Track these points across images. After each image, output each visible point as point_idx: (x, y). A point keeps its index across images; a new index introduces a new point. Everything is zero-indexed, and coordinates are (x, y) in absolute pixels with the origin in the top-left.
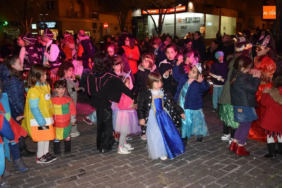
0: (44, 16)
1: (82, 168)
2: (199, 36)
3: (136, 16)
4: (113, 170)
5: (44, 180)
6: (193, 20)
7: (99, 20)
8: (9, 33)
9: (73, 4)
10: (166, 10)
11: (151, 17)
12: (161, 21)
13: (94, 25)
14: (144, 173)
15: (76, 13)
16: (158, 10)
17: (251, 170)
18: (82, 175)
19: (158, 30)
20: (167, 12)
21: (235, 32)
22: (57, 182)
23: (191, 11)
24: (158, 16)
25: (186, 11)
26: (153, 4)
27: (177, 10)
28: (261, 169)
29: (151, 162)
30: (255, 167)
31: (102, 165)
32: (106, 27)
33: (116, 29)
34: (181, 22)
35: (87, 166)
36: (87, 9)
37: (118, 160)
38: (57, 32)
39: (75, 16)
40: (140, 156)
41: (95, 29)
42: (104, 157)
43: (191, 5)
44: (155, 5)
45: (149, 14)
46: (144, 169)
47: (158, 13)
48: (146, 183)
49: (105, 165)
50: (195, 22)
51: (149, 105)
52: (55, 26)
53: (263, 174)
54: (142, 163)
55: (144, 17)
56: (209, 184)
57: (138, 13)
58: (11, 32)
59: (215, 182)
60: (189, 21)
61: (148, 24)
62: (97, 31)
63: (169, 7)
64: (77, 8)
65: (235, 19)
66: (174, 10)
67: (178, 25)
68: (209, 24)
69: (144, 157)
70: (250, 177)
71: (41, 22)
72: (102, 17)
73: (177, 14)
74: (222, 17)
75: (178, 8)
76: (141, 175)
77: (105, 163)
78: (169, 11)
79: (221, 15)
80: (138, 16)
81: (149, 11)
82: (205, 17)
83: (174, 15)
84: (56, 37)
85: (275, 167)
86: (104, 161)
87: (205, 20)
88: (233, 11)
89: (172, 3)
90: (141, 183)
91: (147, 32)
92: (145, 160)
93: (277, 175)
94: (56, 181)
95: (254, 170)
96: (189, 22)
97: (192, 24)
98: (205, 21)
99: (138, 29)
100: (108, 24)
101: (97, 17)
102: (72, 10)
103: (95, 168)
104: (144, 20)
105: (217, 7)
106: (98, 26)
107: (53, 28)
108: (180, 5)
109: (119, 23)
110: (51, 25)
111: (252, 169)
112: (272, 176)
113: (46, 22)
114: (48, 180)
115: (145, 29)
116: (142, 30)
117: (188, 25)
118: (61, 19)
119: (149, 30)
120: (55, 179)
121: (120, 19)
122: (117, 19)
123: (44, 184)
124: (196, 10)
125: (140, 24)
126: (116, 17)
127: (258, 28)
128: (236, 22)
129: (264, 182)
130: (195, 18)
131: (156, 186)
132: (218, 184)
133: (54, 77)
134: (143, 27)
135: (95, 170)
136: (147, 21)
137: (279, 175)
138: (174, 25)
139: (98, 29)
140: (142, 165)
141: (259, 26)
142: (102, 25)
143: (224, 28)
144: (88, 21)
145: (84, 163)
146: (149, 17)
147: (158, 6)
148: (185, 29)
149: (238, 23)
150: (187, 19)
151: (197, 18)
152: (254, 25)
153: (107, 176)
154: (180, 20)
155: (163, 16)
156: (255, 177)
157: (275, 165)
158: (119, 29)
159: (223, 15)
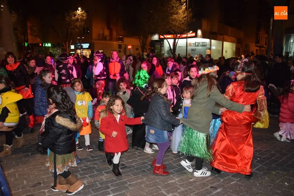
0: (81, 39)
1: (123, 163)
2: (210, 58)
3: (154, 39)
4: (147, 165)
5: (94, 170)
6: (201, 44)
7: (123, 43)
8: (53, 52)
9: (103, 29)
10: (179, 35)
11: (167, 40)
12: (175, 44)
13: (120, 46)
14: (173, 169)
15: (106, 37)
16: (173, 35)
17: (257, 168)
18: (124, 168)
19: (172, 52)
20: (180, 37)
21: (234, 55)
22: (105, 172)
23: (200, 37)
24: (173, 40)
25: (196, 36)
26: (169, 30)
27: (188, 35)
28: (265, 167)
29: (177, 160)
30: (261, 165)
31: (138, 161)
32: (130, 48)
33: (137, 49)
34: (191, 45)
35: (126, 161)
36: (115, 33)
37: (150, 158)
38: (90, 52)
39: (104, 38)
40: (168, 155)
41: (120, 50)
42: (139, 154)
43: (199, 32)
44: (170, 31)
45: (165, 38)
46: (172, 165)
47: (173, 37)
48: (175, 176)
49: (141, 161)
50: (203, 46)
51: (179, 110)
52: (89, 46)
53: (267, 170)
54: (170, 161)
55: (161, 41)
56: (226, 178)
57: (156, 37)
58: (55, 51)
59: (230, 177)
60: (198, 44)
61: (164, 46)
62: (122, 51)
63: (182, 33)
64: (107, 33)
65: (234, 45)
66: (186, 35)
67: (189, 48)
68: (213, 48)
69: (171, 156)
70: (257, 173)
71: (78, 43)
72: (126, 40)
73: (188, 39)
74: (224, 42)
75: (189, 34)
76: (170, 170)
77: (140, 159)
78: (182, 36)
79: (223, 40)
80: (156, 39)
81: (165, 36)
82: (211, 42)
83: (186, 39)
84: (89, 55)
85: (275, 165)
86: (140, 158)
87: (211, 44)
88: (233, 38)
89: (184, 30)
90: (171, 176)
91: (163, 52)
92: (173, 158)
93: (277, 171)
94: (103, 172)
95: (260, 167)
96: (198, 46)
97: (200, 48)
98: (211, 46)
99: (156, 50)
100: (132, 46)
101: (122, 40)
102: (102, 34)
103: (133, 163)
104: (160, 42)
105: (221, 35)
106: (123, 47)
107: (87, 49)
108: (191, 32)
109: (140, 45)
110: (86, 46)
111: (259, 167)
112: (274, 173)
113: (82, 43)
114: (98, 171)
115: (161, 50)
116: (158, 51)
117: (197, 48)
118: (93, 41)
119: (164, 51)
120: (103, 171)
121: (141, 42)
122: (139, 42)
123: (95, 174)
124: (204, 36)
125: (158, 46)
126: (138, 40)
127: (252, 52)
128: (236, 46)
129: (268, 177)
130: (203, 43)
131: (184, 179)
132: (232, 178)
133: (98, 87)
134: (160, 49)
135: (133, 164)
136: (163, 44)
137: (279, 172)
138: (186, 48)
139: (123, 49)
140: (171, 162)
141: (254, 51)
142: (126, 46)
143: (226, 52)
144: (115, 43)
145: (123, 159)
146: (165, 41)
147: (173, 33)
148: (194, 52)
149: (237, 48)
150: (196, 43)
151: (204, 42)
152: (250, 50)
153: (144, 170)
154: (190, 43)
155: (177, 40)
156: (261, 173)
157: (275, 164)
158: (140, 49)
159: (225, 41)
